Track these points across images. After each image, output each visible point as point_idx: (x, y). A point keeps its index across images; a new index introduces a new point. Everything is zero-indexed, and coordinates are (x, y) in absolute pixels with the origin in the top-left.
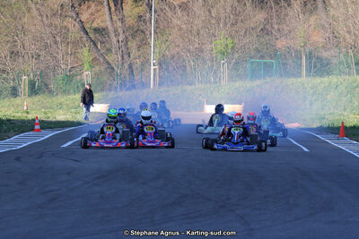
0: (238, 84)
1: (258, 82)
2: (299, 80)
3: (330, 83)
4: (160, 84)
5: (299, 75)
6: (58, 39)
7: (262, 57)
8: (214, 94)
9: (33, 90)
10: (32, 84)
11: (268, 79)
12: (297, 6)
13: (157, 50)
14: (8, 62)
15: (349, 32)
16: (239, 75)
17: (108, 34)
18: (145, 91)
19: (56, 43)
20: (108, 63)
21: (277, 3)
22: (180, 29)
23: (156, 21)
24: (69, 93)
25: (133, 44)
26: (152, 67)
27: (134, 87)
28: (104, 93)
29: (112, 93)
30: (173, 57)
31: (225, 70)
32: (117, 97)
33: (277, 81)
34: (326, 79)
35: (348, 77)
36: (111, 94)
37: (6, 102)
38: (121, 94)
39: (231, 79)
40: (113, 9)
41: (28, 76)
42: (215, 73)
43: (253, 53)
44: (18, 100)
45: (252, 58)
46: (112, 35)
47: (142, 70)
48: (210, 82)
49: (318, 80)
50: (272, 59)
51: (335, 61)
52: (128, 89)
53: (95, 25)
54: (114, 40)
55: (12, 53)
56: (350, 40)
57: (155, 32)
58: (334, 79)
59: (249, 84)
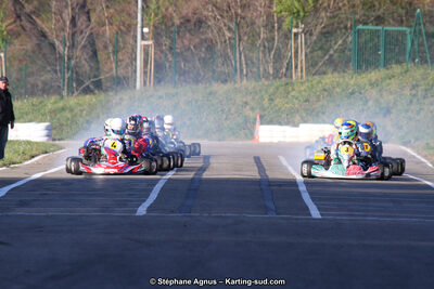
0: (330, 78)
1: (373, 75)
4: (158, 80)
7: (379, 20)
8: (277, 101)
11: (396, 69)
16: (331, 61)
18: (125, 96)
26: (140, 43)
27: (98, 85)
28: (35, 100)
29: (53, 99)
30: (185, 22)
31: (299, 48)
32: (63, 109)
33: (416, 73)
36: (51, 102)
38: (72, 101)
39: (313, 67)
42: (278, 58)
43: (360, 12)
45: (358, 22)
47: (116, 52)
48: (266, 76)
50: (401, 23)
52: (87, 91)
59: (351, 79)
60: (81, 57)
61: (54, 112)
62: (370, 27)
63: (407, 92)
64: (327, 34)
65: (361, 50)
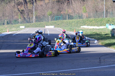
0: (53, 21)
1: (57, 21)
2: (66, 20)
3: (73, 21)
4: (36, 22)
5: (66, 19)
6: (13, 12)
7: (58, 16)
9: (8, 23)
10: (7, 22)
11: (59, 20)
12: (66, 4)
13: (35, 14)
14: (2, 17)
15: (77, 10)
16: (53, 20)
17: (24, 11)
18: (32, 23)
19: (13, 13)
20: (24, 17)
21: (61, 3)
22: (40, 10)
23: (35, 8)
24: (16, 24)
25: (30, 13)
26: (34, 18)
27: (30, 22)
28: (23, 24)
30: (39, 16)
33: (61, 21)
34: (72, 20)
35: (77, 20)
36: (25, 24)
37: (2, 26)
38: (27, 24)
39: (51, 20)
40: (25, 5)
41: (7, 20)
42: (48, 19)
44: (4, 26)
46: (25, 11)
47: (32, 19)
48: (47, 21)
49: (70, 20)
50: (60, 16)
51: (74, 16)
52: (29, 23)
53: (21, 9)
54: (26, 12)
55: (3, 15)
56: (77, 11)
57: (35, 11)
58: (74, 20)
59: (55, 21)
60: (28, 20)
61: (25, 25)
62: (57, 16)
63: (61, 23)
64: (53, 17)
65: (56, 19)
